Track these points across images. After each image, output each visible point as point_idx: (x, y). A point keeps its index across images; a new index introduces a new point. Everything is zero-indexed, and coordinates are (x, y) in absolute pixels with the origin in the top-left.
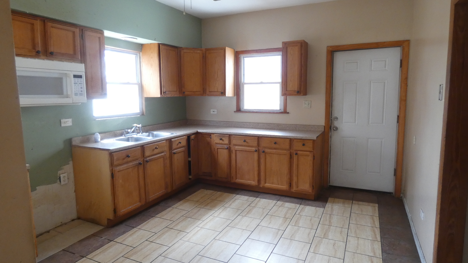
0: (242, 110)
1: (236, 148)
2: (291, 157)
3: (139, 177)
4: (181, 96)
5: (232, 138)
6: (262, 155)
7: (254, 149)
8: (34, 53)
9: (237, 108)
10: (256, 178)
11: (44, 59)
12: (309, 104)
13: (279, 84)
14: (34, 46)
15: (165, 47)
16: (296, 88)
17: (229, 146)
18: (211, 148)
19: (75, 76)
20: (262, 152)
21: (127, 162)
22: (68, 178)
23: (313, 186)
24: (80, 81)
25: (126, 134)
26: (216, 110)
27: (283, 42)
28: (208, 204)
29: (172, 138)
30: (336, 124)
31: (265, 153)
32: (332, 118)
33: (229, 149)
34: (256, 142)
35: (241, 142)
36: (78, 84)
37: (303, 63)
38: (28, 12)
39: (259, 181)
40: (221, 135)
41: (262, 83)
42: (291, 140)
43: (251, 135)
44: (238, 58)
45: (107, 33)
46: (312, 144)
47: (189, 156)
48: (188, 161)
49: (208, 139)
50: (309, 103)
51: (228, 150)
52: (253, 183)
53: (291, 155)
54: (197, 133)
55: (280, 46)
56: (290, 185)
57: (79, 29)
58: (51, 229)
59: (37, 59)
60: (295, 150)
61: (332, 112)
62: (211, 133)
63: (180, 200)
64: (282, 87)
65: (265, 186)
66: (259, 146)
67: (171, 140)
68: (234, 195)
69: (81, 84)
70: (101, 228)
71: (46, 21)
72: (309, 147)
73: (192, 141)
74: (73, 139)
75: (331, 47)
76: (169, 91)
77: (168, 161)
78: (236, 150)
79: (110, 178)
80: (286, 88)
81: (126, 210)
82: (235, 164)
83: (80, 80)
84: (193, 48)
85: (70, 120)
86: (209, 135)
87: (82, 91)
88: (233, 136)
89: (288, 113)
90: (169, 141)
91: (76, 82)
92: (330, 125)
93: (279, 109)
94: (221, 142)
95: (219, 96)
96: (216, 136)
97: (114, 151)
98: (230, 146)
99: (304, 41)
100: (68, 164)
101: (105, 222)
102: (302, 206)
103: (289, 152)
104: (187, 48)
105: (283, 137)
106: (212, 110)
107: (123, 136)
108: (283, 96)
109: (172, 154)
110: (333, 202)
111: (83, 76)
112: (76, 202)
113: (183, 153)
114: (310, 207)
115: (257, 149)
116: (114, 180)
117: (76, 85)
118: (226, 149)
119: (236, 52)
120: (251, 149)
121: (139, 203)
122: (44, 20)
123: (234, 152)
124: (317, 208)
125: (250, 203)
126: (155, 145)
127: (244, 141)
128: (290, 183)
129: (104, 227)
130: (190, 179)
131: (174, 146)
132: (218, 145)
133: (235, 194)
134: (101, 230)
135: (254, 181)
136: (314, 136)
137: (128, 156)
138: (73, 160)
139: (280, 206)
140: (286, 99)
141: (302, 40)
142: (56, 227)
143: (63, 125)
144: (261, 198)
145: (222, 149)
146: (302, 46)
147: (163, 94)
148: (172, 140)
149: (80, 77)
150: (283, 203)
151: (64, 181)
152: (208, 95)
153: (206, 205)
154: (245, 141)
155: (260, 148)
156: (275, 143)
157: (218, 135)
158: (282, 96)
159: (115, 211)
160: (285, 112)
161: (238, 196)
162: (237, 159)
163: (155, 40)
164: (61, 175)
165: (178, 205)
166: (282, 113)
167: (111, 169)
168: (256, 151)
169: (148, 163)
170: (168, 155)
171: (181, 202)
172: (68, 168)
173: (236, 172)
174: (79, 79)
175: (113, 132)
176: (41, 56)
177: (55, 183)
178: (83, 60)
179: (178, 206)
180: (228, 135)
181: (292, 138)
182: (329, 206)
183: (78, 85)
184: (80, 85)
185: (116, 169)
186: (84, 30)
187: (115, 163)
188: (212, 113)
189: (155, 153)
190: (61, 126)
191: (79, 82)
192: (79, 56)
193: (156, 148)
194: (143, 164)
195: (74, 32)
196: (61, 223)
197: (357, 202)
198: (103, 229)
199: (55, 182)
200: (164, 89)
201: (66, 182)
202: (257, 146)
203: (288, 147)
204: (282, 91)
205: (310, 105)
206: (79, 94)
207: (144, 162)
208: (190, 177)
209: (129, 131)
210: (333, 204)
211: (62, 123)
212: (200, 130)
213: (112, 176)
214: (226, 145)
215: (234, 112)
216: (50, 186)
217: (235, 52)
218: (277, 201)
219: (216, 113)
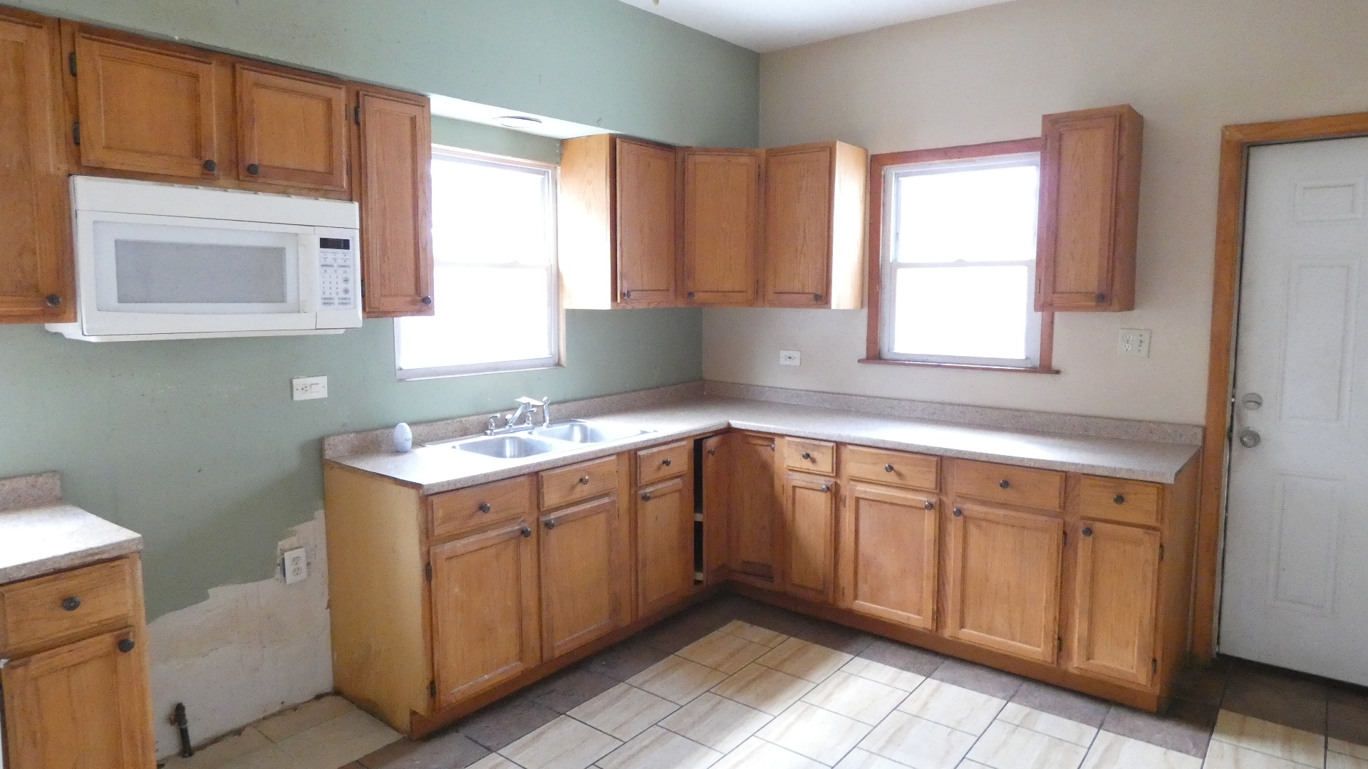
0: (886, 355)
1: (859, 491)
2: (1066, 539)
3: (518, 578)
4: (681, 304)
5: (846, 453)
6: (954, 527)
7: (923, 499)
8: (196, 170)
9: (868, 349)
10: (929, 607)
11: (225, 189)
12: (1141, 342)
13: (1025, 268)
14: (197, 147)
15: (633, 146)
16: (1093, 285)
17: (833, 480)
18: (772, 485)
19: (325, 243)
20: (954, 513)
21: (481, 529)
22: (308, 564)
23: (1154, 660)
24: (343, 257)
25: (498, 426)
26: (797, 354)
27: (1045, 117)
28: (750, 682)
29: (638, 446)
30: (1252, 420)
31: (966, 519)
32: (1238, 400)
33: (835, 493)
34: (932, 477)
35: (877, 471)
36: (335, 265)
37: (1122, 188)
38: (177, 38)
39: (938, 615)
40: (808, 441)
41: (960, 263)
42: (1068, 479)
43: (915, 450)
44: (880, 181)
45: (440, 105)
46: (1155, 497)
47: (698, 506)
48: (695, 522)
49: (764, 452)
50: (1141, 338)
51: (829, 493)
52: (917, 619)
53: (1065, 533)
54: (728, 431)
55: (1036, 131)
56: (1061, 644)
57: (348, 92)
58: (249, 725)
59: (200, 187)
60: (1083, 518)
61: (1238, 376)
62: (775, 434)
63: (660, 655)
64: (1038, 280)
65: (961, 636)
66: (941, 490)
67: (636, 453)
68: (847, 657)
69: (344, 266)
70: (391, 737)
71: (238, 66)
72: (1142, 509)
73: (710, 455)
74: (329, 442)
75: (1240, 127)
76: (642, 290)
77: (624, 525)
78: (858, 500)
79: (421, 580)
80: (1054, 282)
81: (472, 686)
82: (853, 544)
83: (343, 255)
84: (727, 150)
85: (323, 381)
86: (770, 438)
87: (346, 291)
88: (850, 447)
89: (1058, 372)
90: (632, 457)
91: (329, 261)
92: (1228, 425)
93: (1023, 357)
94: (807, 464)
95: (807, 306)
96: (789, 443)
97: (436, 490)
98: (839, 482)
99: (1130, 108)
100: (312, 519)
101: (404, 720)
102: (1106, 737)
103: (1061, 521)
104: (706, 151)
105: (1037, 466)
106: (783, 354)
107: (486, 434)
108: (1040, 314)
109: (638, 499)
110: (1241, 733)
111: (354, 243)
112: (333, 639)
113: (677, 495)
114: (1142, 744)
115: (934, 500)
116: (433, 586)
117: (329, 270)
118: (822, 490)
119: (873, 156)
120: (913, 497)
121: (519, 663)
122: (234, 62)
123: (850, 503)
124: (1171, 751)
125: (900, 695)
126: (577, 471)
127: (886, 469)
128: (1059, 639)
129: (401, 737)
130: (697, 582)
131: (647, 474)
132: (796, 476)
133: (850, 653)
134: (389, 745)
135: (919, 614)
136: (1165, 469)
137: (483, 508)
138: (326, 508)
139: (1018, 726)
140: (1052, 322)
141: (1123, 106)
142: (264, 718)
143: (298, 396)
144: (942, 680)
145: (811, 491)
146: (1120, 127)
147: (619, 301)
148: (641, 453)
149: (345, 244)
150: (1029, 714)
151: (296, 571)
152: (772, 304)
153: (741, 690)
154: (890, 468)
155: (944, 499)
156: (1005, 484)
157: (798, 440)
158: (1036, 309)
159: (433, 688)
160: (1045, 367)
161: (859, 662)
162: (862, 531)
163: (598, 123)
164: (287, 555)
165: (648, 677)
166: (1033, 370)
167: (425, 549)
168: (931, 506)
169: (553, 532)
170: (624, 501)
171: (661, 664)
172: (313, 531)
173: (856, 573)
174: (340, 253)
175: (458, 420)
176: (219, 179)
177: (269, 578)
178: (356, 191)
179: (648, 681)
180: (831, 444)
181: (1072, 469)
182: (1220, 745)
183: (336, 271)
184: (341, 270)
185: (438, 551)
186: (361, 93)
187: (439, 530)
188: (783, 361)
189: (578, 496)
190: (292, 397)
191: (340, 262)
192: (345, 177)
193: (581, 480)
194: (534, 535)
195: (329, 102)
196: (282, 703)
197: (1346, 746)
198: (396, 743)
199: (266, 575)
200: (625, 285)
201: (303, 575)
202: (936, 489)
203: (1053, 503)
204: (1038, 292)
205: (1145, 345)
206: (336, 301)
207: (538, 526)
208: (700, 576)
209: (509, 416)
210: (1241, 745)
211: (294, 389)
212: (740, 422)
213: (428, 572)
214: (823, 478)
215: (859, 361)
216: (250, 587)
217: (869, 157)
218: (1006, 702)
219: (797, 362)
